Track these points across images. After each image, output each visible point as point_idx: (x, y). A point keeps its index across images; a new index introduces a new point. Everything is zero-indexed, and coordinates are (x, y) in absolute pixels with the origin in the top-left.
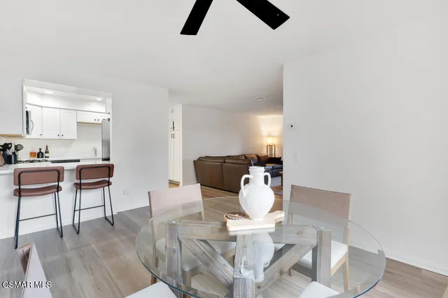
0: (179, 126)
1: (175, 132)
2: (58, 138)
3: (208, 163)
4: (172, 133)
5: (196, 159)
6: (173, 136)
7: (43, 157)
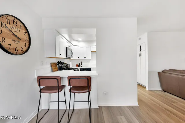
0: (145, 48)
1: (141, 52)
2: (84, 58)
3: (174, 75)
4: (140, 53)
5: (160, 70)
6: (140, 55)
7: (80, 67)
